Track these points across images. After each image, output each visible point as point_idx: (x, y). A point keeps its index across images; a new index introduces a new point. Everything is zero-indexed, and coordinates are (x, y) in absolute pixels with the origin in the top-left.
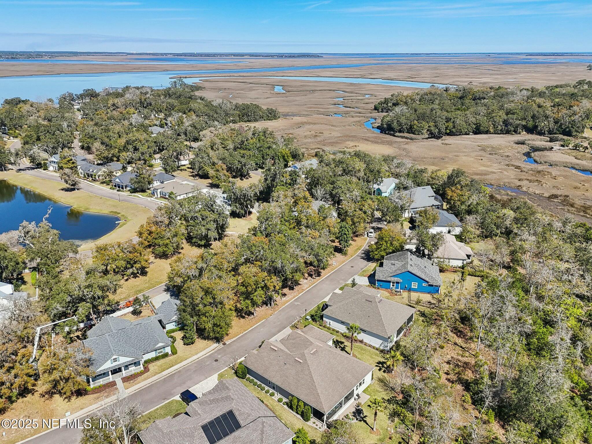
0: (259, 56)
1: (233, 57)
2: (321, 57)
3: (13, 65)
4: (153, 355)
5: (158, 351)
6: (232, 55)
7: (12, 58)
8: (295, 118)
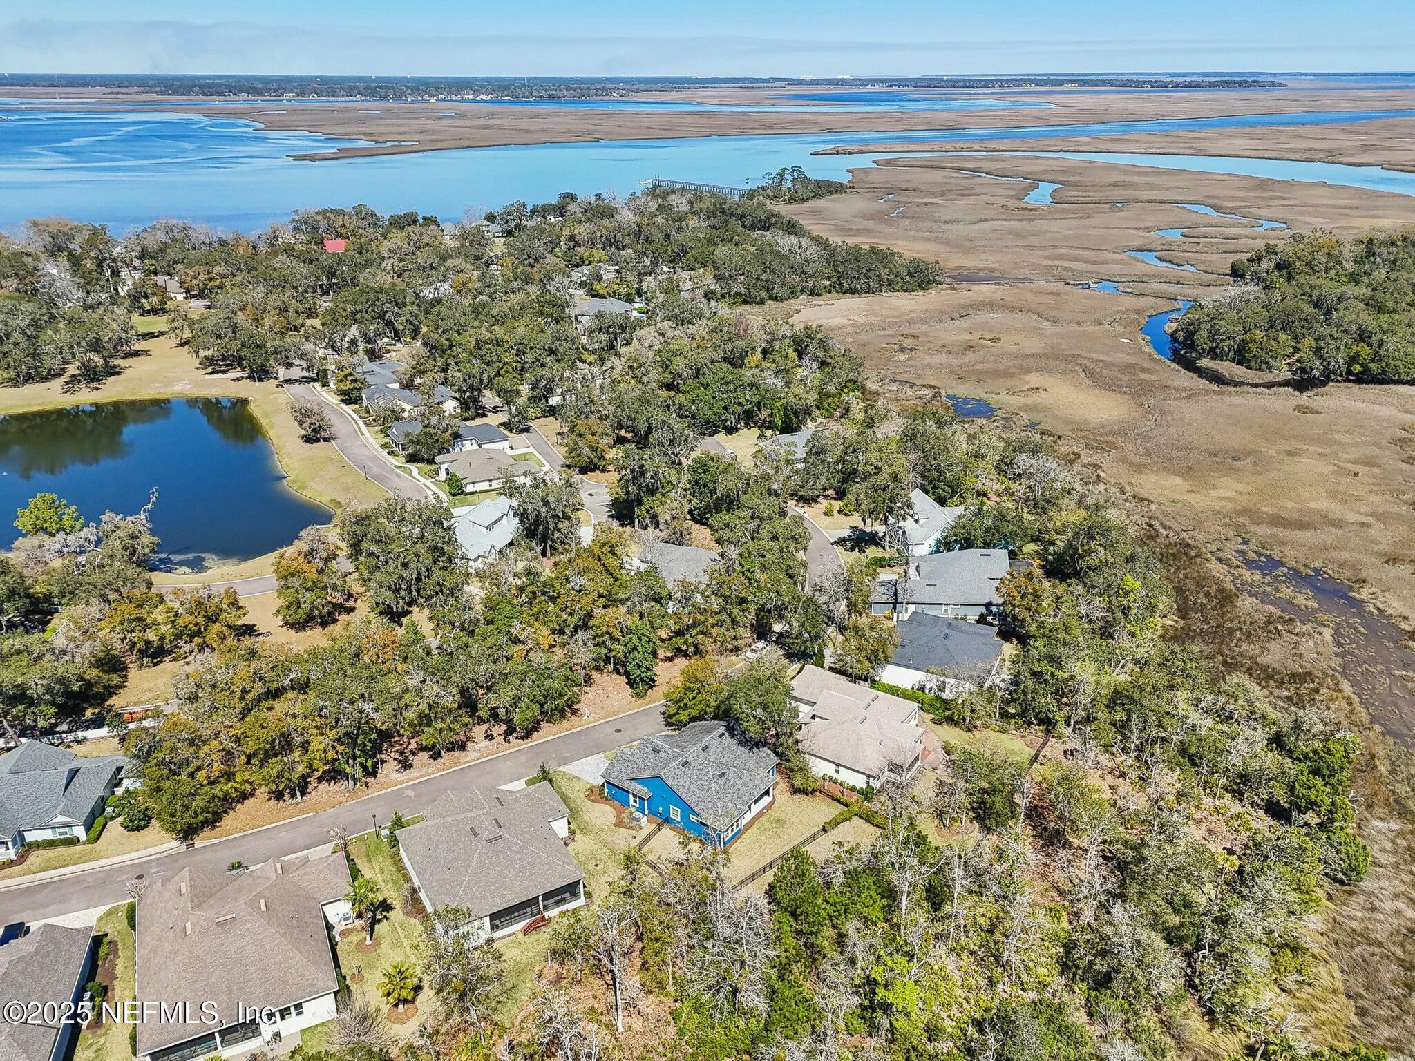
0: (1104, 83)
1: (1034, 88)
2: (1281, 85)
3: (537, 116)
4: (47, 835)
5: (58, 830)
6: (1031, 81)
7: (550, 97)
8: (976, 288)
